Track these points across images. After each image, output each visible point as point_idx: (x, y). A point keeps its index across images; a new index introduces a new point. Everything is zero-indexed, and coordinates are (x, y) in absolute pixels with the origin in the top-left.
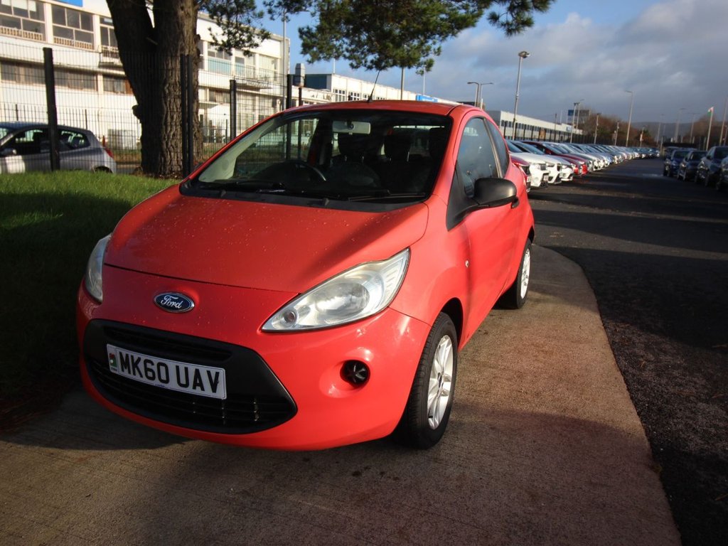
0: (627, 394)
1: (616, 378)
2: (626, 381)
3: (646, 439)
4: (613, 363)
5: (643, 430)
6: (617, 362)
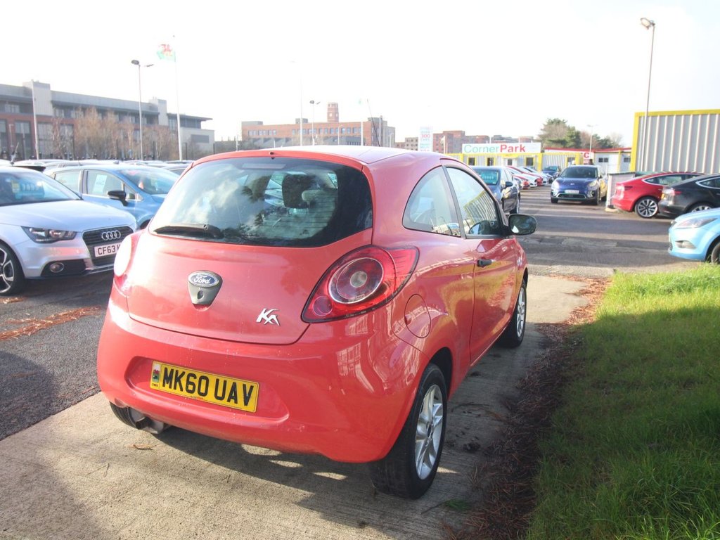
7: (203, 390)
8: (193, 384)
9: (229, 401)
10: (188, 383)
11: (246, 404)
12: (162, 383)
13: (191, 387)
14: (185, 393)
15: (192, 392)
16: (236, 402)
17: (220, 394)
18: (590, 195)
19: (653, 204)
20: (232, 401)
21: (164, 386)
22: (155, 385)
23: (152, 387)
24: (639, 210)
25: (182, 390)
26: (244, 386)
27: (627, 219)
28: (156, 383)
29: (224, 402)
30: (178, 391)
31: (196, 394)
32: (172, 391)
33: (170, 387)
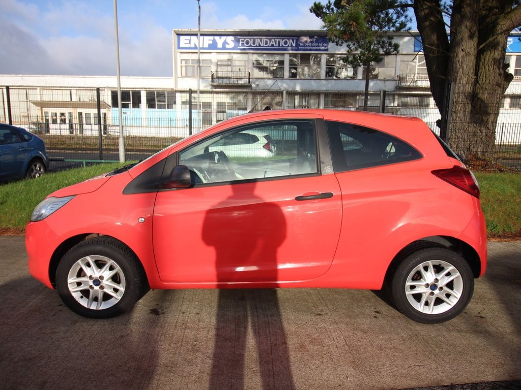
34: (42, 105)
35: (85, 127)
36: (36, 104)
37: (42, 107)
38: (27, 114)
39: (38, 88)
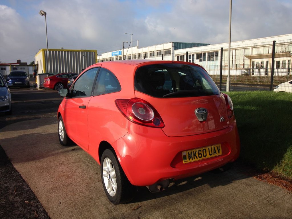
0: (20, 173)
1: (26, 177)
2: (22, 178)
3: (13, 164)
4: (30, 184)
5: (13, 165)
6: (28, 185)
7: (205, 155)
8: (201, 154)
9: (214, 154)
10: (199, 154)
11: (219, 153)
12: (188, 159)
13: (200, 156)
14: (199, 159)
15: (201, 157)
16: (216, 154)
17: (211, 153)
18: (27, 84)
19: (61, 86)
20: (215, 154)
21: (189, 160)
22: (185, 162)
23: (184, 163)
24: (57, 88)
25: (197, 158)
26: (217, 147)
27: (52, 92)
28: (185, 161)
29: (213, 156)
30: (196, 159)
31: (203, 157)
32: (194, 160)
33: (192, 159)
34: (251, 57)
35: (275, 70)
36: (248, 57)
37: (251, 59)
38: (243, 64)
39: (251, 48)
